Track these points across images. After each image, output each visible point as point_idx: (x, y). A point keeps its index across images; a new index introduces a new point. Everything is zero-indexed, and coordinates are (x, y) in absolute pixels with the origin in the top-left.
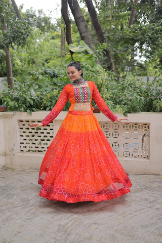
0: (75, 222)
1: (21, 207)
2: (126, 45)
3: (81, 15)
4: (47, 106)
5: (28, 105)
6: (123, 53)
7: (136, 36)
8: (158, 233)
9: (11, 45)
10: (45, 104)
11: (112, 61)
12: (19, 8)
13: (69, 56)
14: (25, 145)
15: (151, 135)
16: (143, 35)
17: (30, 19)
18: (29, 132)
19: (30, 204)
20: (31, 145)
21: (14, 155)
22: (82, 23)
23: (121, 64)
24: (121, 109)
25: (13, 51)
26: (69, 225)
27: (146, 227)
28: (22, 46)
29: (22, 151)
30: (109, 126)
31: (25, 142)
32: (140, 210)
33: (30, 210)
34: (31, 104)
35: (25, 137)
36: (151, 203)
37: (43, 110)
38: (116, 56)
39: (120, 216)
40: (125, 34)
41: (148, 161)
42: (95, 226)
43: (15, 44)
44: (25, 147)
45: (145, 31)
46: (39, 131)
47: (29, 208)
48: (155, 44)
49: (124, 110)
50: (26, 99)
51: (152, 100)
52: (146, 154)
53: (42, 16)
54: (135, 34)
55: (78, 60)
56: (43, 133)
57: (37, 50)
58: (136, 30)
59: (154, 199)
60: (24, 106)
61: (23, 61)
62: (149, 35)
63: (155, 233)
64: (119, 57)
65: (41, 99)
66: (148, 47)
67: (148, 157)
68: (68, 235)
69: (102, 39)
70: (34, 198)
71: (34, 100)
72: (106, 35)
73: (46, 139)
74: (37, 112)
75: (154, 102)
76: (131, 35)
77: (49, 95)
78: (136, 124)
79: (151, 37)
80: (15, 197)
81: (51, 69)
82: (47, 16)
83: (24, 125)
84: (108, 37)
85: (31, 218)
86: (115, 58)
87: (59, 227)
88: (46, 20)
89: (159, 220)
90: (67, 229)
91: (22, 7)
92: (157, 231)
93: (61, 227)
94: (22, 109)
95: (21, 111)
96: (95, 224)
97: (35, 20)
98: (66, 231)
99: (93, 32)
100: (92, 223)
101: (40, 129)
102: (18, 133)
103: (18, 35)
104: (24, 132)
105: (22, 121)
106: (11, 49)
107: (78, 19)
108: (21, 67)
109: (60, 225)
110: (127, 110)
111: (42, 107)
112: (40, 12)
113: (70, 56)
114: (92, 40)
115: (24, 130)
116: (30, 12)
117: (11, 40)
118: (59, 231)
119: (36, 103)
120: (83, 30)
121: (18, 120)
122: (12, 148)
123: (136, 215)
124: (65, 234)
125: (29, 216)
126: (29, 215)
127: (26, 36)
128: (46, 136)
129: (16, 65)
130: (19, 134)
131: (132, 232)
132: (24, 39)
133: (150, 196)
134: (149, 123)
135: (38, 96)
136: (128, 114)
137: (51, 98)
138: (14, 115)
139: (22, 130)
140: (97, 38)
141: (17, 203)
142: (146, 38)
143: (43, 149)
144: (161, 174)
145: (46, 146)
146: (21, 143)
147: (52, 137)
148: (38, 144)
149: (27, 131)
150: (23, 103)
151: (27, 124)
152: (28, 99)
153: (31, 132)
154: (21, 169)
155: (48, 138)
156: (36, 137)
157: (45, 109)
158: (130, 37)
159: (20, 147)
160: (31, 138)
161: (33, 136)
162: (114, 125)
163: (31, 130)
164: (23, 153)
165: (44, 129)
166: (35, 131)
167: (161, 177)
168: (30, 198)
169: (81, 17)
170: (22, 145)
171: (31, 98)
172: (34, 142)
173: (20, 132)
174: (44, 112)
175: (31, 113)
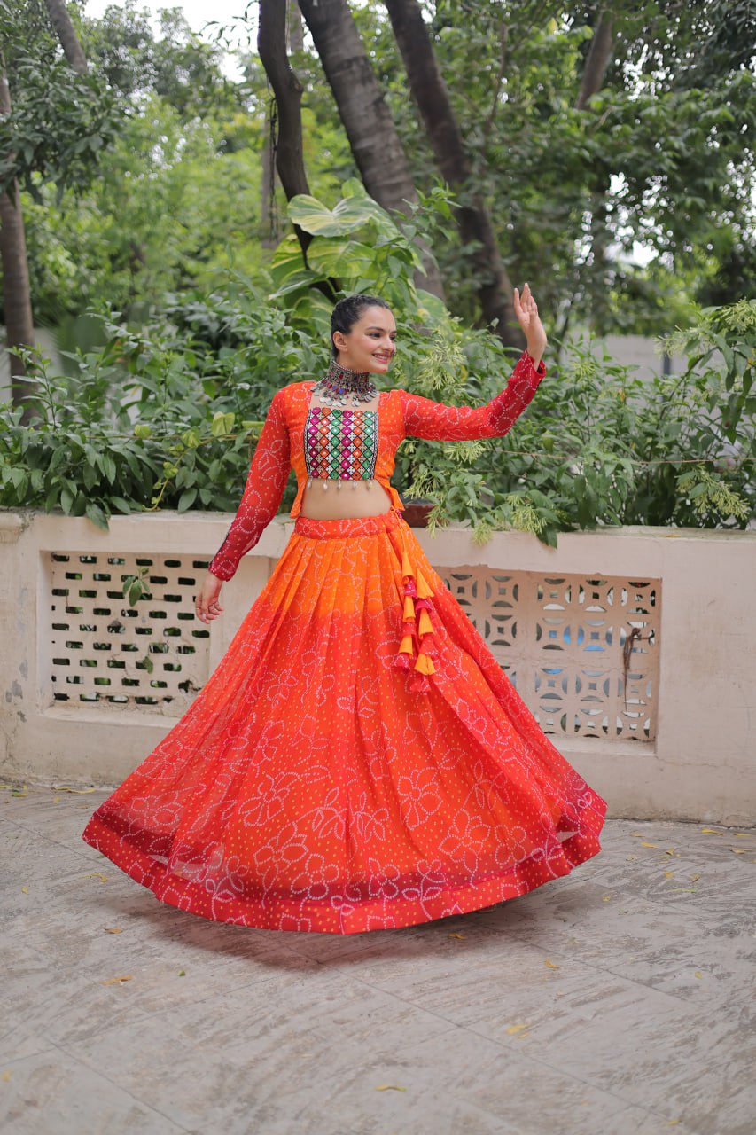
0: (297, 1052)
1: (45, 977)
2: (565, 190)
3: (357, 51)
4: (183, 491)
5: (92, 481)
6: (556, 227)
7: (616, 150)
8: (677, 1110)
9: (29, 181)
10: (173, 480)
11: (503, 261)
13: (290, 247)
14: (74, 669)
15: (665, 634)
16: (649, 144)
17: (123, 51)
18: (97, 612)
19: (90, 960)
20: (103, 671)
21: (22, 715)
22: (359, 90)
23: (542, 276)
24: (529, 509)
25: (38, 208)
26: (270, 1066)
27: (628, 1080)
28: (79, 190)
29: (62, 697)
30: (468, 590)
31: (74, 655)
32: (603, 995)
33: (90, 988)
34: (104, 480)
35: (74, 634)
36: (652, 959)
37: (162, 505)
38: (519, 242)
39: (506, 1027)
40: (561, 140)
41: (651, 754)
42: (386, 1075)
43: (45, 178)
44: (77, 680)
46: (144, 607)
47: (84, 981)
48: (703, 191)
49: (539, 515)
50: (83, 455)
51: (673, 471)
52: (641, 720)
53: (181, 40)
54: (609, 141)
55: (333, 273)
56: (162, 615)
58: (616, 122)
59: (669, 941)
60: (73, 486)
61: (84, 256)
62: (678, 143)
63: (667, 1113)
64: (531, 247)
65: (155, 455)
67: (649, 738)
68: (261, 1117)
69: (454, 162)
71: (118, 458)
72: (475, 141)
73: (175, 642)
74: (133, 519)
75: (684, 481)
76: (591, 143)
77: (192, 439)
78: (595, 583)
79: (687, 154)
80: (20, 923)
81: (211, 304)
82: (202, 40)
83: (70, 576)
84: (483, 150)
85: (89, 1033)
86: (516, 249)
87: (222, 1076)
88: (198, 61)
89: (687, 1049)
90: (257, 1085)
92: (673, 1100)
93: (230, 1079)
94: (66, 502)
95: (59, 511)
96: (391, 1063)
97: (146, 60)
98: (251, 1100)
99: (415, 125)
100: (373, 1057)
101: (149, 597)
102: (44, 611)
103: (61, 137)
104: (71, 610)
105: (64, 559)
106: (24, 199)
107: (340, 67)
108: (71, 284)
109: (225, 1069)
110: (552, 514)
111: (156, 493)
112: (171, 18)
113: (296, 249)
114: (407, 170)
115: (74, 599)
116: (123, 20)
117: (29, 157)
118: (217, 1096)
119: (130, 474)
120: (366, 120)
121: (43, 554)
122: (15, 684)
123: (581, 1021)
124: (244, 1112)
125: (81, 1021)
126: (82, 1013)
127: (95, 143)
128: (175, 632)
129: (49, 272)
130: (45, 619)
131: (558, 1106)
132: (89, 154)
133: (653, 926)
134: (660, 581)
135: (140, 443)
136: (562, 538)
137: (200, 450)
138: (24, 527)
139: (60, 602)
140: (431, 154)
141: (27, 953)
142: (662, 161)
143: (161, 693)
144: (708, 816)
145: (173, 679)
146: (57, 661)
147: (205, 634)
148: (140, 666)
149: (88, 605)
150: (67, 475)
151: (88, 571)
152: (94, 457)
153: (107, 612)
154: (56, 785)
155: (187, 638)
156: (129, 636)
157: (171, 502)
158: (586, 154)
159: (54, 679)
160: (103, 636)
161: (116, 628)
162: (495, 586)
163: (102, 601)
164: (66, 707)
165: (168, 598)
166: (124, 604)
167: (707, 830)
168: (90, 932)
169: (356, 59)
170: (62, 671)
171: (106, 452)
172: (118, 659)
173: (53, 608)
174: (167, 516)
175: (106, 523)
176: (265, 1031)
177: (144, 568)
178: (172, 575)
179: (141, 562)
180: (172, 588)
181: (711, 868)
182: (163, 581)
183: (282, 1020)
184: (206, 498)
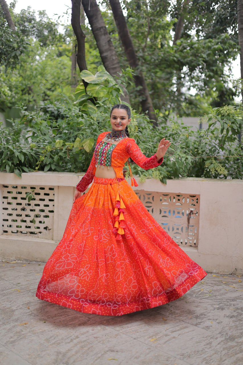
0: (82, 347)
2: (168, 70)
3: (102, 25)
4: (46, 165)
5: (16, 162)
6: (166, 82)
7: (185, 57)
10: (42, 161)
11: (149, 92)
12: (9, 7)
13: (81, 87)
14: (10, 223)
15: (201, 212)
16: (195, 56)
17: (26, 24)
18: (18, 204)
19: (14, 317)
20: (19, 223)
22: (103, 37)
23: (161, 97)
24: (158, 172)
26: (73, 352)
27: (189, 357)
28: (13, 68)
29: (6, 232)
31: (10, 218)
32: (181, 329)
33: (14, 327)
34: (20, 161)
35: (10, 211)
36: (197, 317)
37: (39, 170)
38: (154, 86)
39: (150, 339)
40: (167, 54)
41: (196, 251)
42: (111, 355)
44: (10, 226)
45: (198, 49)
46: (33, 203)
47: (12, 324)
48: (213, 71)
49: (161, 174)
50: (14, 153)
51: (204, 160)
52: (193, 240)
53: (45, 20)
54: (183, 54)
55: (94, 95)
56: (39, 205)
57: (35, 72)
58: (185, 49)
59: (202, 311)
60: (10, 163)
61: (14, 89)
62: (204, 56)
64: (158, 88)
65: (37, 153)
66: (202, 73)
67: (196, 246)
69: (133, 61)
70: (21, 308)
71: (25, 154)
72: (140, 54)
73: (43, 214)
74: (29, 174)
75: (207, 163)
76: (177, 55)
77: (49, 148)
78: (179, 196)
79: (207, 59)
81: (55, 105)
82: (52, 21)
83: (9, 192)
84: (142, 57)
85: (14, 342)
86: (153, 88)
87: (58, 355)
88: (51, 27)
89: (208, 346)
90: (69, 358)
91: (13, 5)
92: (204, 363)
93: (60, 356)
94: (8, 168)
95: (5, 171)
96: (112, 351)
97: (34, 27)
99: (120, 49)
100: (107, 349)
101: (34, 199)
103: (7, 51)
104: (9, 203)
105: (7, 187)
107: (97, 30)
108: (9, 98)
109: (58, 353)
110: (165, 174)
111: (37, 166)
112: (42, 13)
113: (83, 88)
114: (118, 63)
115: (10, 200)
116: (27, 14)
118: (56, 362)
119: (28, 159)
120: (105, 46)
123: (174, 337)
125: (11, 337)
126: (12, 335)
127: (18, 53)
128: (43, 211)
129: (2, 94)
130: (1, 206)
132: (16, 57)
133: (197, 307)
134: (199, 195)
135: (32, 149)
136: (168, 181)
137: (51, 152)
139: (5, 201)
140: (126, 58)
142: (199, 61)
143: (38, 230)
144: (214, 271)
145: (42, 226)
146: (4, 220)
147: (52, 211)
148: (31, 222)
149: (14, 202)
150: (8, 160)
151: (14, 191)
152: (17, 154)
153: (21, 204)
154: (3, 260)
155: (47, 213)
156: (28, 212)
157: (42, 169)
158: (175, 59)
159: (3, 226)
160: (19, 212)
161: (23, 209)
162: (146, 197)
163: (19, 201)
164: (7, 235)
165: (41, 200)
166: (26, 201)
167: (214, 275)
168: (14, 308)
169: (102, 27)
170: (6, 223)
171: (21, 152)
172: (24, 219)
173: (3, 203)
174: (41, 173)
175: (20, 175)
176: (72, 341)
177: (33, 190)
178: (42, 192)
179: (32, 188)
180: (42, 196)
181: (216, 288)
182: (39, 194)
183: (77, 337)
184: (53, 167)
